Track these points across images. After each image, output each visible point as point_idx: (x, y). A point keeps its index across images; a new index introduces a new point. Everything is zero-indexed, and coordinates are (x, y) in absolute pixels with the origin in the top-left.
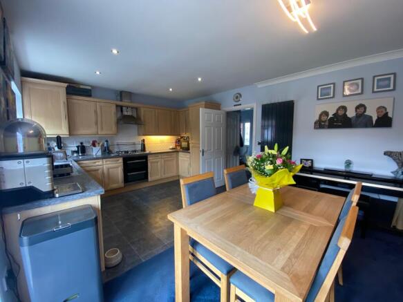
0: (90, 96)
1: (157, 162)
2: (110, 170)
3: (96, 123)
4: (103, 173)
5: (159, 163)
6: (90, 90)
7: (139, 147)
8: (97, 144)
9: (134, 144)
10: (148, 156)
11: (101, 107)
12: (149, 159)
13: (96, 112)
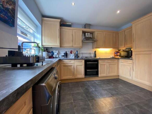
2: (78, 67)
5: (106, 66)
6: (71, 25)
7: (93, 55)
9: (90, 53)
10: (99, 60)
11: (75, 32)
12: (99, 62)
13: (73, 35)
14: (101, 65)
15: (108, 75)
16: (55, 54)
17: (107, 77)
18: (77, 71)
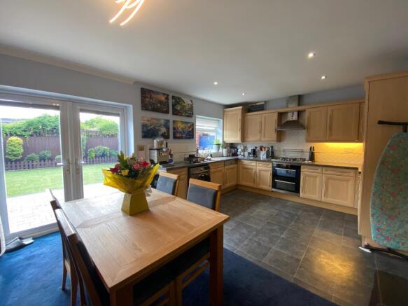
0: (263, 110)
1: (316, 177)
2: (262, 172)
3: (260, 132)
4: (255, 173)
5: (318, 179)
6: (263, 105)
7: (307, 156)
8: (263, 149)
9: (302, 151)
10: (302, 167)
11: (265, 117)
12: (302, 170)
13: (261, 123)
14: (306, 176)
15: (323, 199)
16: (239, 150)
17: (321, 202)
18: (260, 179)
